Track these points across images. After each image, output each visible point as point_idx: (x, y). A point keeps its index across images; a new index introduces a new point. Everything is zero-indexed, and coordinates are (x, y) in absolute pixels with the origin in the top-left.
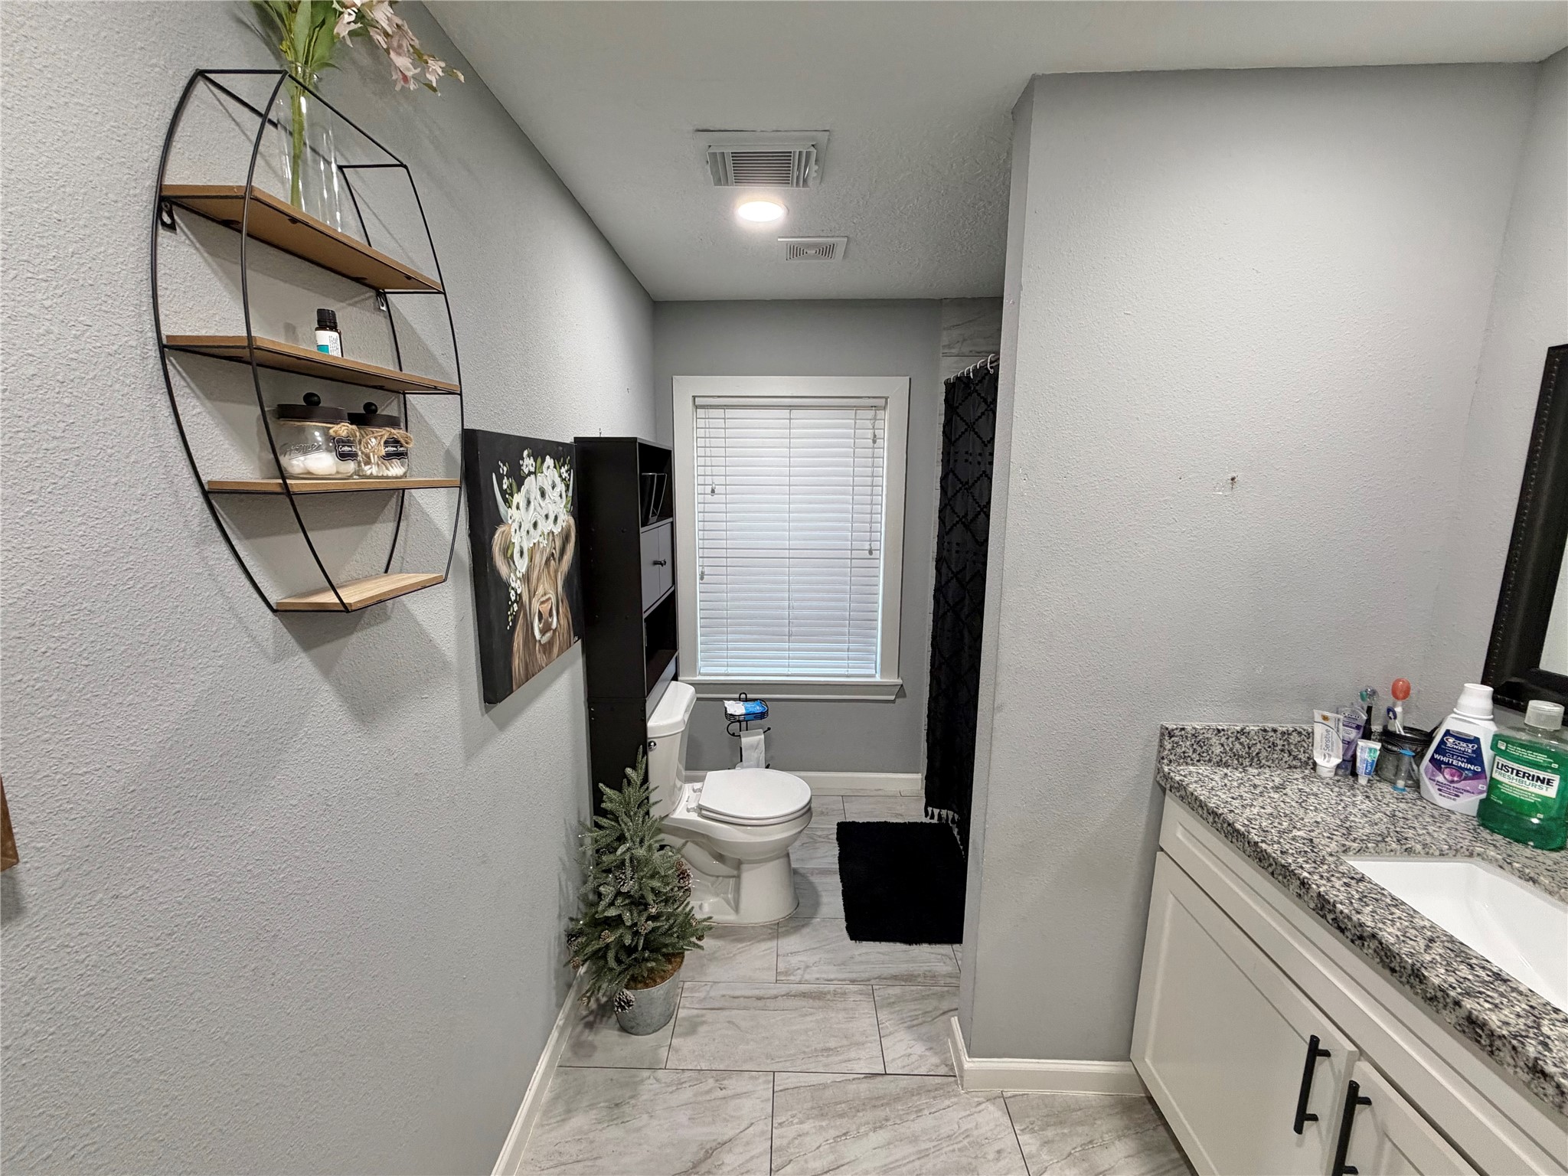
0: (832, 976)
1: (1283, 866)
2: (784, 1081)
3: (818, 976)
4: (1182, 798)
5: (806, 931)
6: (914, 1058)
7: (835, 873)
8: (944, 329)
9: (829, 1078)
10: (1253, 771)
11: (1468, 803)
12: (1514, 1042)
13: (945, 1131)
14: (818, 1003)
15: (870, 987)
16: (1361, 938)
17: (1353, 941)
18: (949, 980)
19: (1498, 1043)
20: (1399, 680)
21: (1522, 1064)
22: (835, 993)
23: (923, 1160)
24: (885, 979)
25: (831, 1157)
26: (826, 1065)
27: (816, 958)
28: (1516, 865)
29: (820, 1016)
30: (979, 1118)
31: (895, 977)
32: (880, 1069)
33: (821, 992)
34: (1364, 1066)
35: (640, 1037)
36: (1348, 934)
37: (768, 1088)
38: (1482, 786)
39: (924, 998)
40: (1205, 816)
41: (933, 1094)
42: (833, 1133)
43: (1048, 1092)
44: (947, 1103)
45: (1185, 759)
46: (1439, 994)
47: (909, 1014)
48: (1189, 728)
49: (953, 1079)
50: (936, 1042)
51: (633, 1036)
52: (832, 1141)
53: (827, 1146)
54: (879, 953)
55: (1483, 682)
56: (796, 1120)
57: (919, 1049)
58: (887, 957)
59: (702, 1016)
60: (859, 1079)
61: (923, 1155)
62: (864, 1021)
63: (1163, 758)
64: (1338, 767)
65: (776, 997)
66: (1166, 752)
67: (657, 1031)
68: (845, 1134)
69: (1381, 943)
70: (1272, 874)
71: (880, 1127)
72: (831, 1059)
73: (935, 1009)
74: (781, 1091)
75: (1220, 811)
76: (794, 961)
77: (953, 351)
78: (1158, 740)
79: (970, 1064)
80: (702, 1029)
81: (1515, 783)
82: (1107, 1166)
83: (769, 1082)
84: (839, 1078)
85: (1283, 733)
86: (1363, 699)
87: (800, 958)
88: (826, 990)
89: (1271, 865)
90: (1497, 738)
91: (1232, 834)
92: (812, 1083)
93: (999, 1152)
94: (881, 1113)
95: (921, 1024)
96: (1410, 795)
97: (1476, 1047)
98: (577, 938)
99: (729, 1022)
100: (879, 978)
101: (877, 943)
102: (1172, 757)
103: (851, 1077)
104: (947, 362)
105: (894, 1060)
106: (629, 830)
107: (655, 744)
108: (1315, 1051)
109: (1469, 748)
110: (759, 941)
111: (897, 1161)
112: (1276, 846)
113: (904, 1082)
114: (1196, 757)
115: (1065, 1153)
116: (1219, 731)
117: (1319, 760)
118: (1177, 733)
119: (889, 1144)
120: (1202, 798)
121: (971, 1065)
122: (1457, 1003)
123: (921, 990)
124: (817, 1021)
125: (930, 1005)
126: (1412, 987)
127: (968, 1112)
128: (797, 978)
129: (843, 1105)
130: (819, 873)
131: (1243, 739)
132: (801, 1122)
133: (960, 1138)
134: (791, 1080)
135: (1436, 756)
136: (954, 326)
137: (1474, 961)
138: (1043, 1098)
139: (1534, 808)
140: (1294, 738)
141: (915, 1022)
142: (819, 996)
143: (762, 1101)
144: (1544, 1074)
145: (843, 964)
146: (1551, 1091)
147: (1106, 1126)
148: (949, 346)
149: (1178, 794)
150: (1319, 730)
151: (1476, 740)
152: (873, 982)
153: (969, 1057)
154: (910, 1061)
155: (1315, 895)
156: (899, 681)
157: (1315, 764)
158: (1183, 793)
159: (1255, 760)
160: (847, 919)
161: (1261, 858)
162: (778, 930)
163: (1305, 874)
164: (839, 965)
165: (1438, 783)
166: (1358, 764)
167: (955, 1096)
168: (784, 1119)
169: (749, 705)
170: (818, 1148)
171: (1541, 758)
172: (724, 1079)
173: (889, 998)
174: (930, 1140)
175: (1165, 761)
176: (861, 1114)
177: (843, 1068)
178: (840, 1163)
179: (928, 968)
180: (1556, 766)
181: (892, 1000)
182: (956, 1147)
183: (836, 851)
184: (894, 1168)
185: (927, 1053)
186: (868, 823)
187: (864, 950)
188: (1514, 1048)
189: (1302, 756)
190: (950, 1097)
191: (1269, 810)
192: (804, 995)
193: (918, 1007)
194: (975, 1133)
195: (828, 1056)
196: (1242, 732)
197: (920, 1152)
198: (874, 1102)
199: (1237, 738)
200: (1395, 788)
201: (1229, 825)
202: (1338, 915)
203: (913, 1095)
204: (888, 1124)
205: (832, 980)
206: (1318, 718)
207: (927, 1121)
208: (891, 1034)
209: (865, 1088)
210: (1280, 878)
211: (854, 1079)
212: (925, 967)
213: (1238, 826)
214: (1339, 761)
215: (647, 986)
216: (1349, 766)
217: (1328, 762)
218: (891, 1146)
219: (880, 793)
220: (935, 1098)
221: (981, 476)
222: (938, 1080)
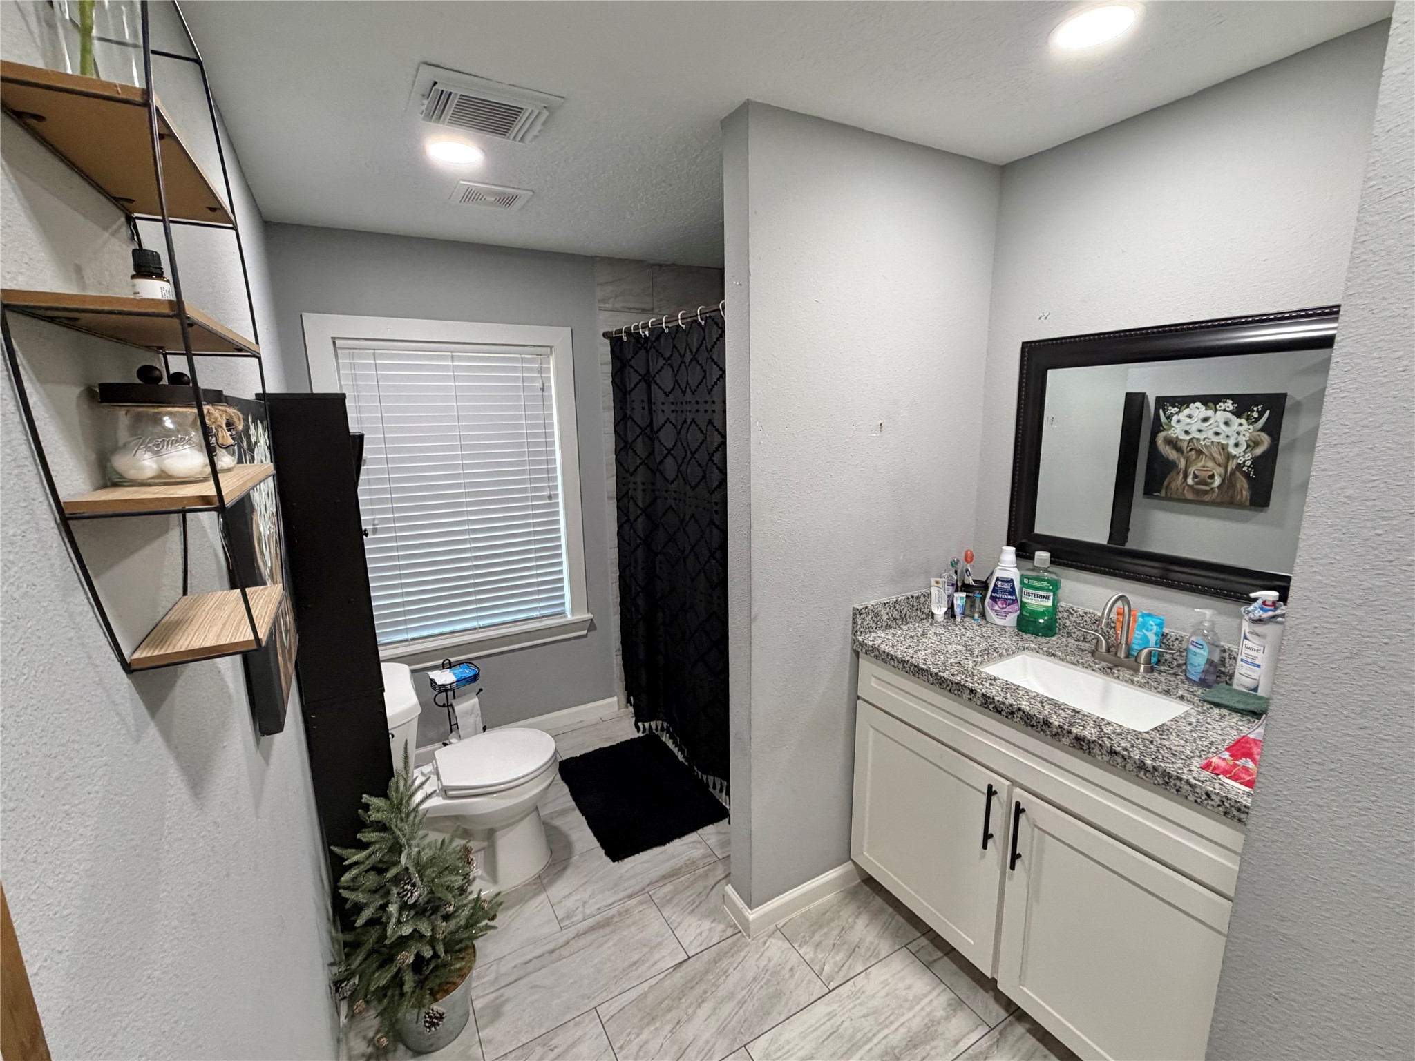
0: (610, 901)
1: (957, 684)
2: (606, 1011)
3: (598, 906)
4: (876, 657)
5: (569, 872)
6: (704, 935)
7: (574, 810)
8: (598, 285)
9: (646, 986)
10: (904, 627)
11: (1011, 620)
12: (1100, 742)
13: (750, 976)
14: (608, 930)
15: (647, 895)
16: (1012, 713)
17: (1007, 717)
18: (706, 860)
19: (1092, 745)
20: (967, 551)
21: (1105, 752)
22: (620, 914)
23: (744, 1008)
24: (657, 881)
25: (675, 1048)
26: (639, 977)
27: (589, 891)
28: (1045, 649)
29: (615, 939)
30: (767, 954)
31: (664, 877)
32: (683, 956)
33: (608, 919)
34: (1017, 790)
35: (443, 1050)
36: (1003, 713)
37: (597, 1024)
38: (1016, 607)
39: (692, 883)
40: (896, 665)
41: (730, 954)
42: (668, 1027)
43: (805, 909)
44: (743, 954)
45: (869, 629)
46: (1059, 730)
47: (688, 901)
48: (869, 606)
49: (739, 934)
50: (714, 914)
51: (434, 1054)
52: (670, 1035)
53: (668, 1041)
54: (643, 863)
55: (1008, 544)
56: (633, 1036)
57: (706, 924)
58: (650, 864)
59: (502, 995)
60: (670, 973)
61: (742, 1003)
62: (654, 923)
63: (857, 632)
64: (946, 613)
65: (567, 943)
66: (859, 627)
67: (458, 1035)
68: (678, 1023)
69: (1024, 712)
70: (950, 691)
71: (703, 1001)
72: (640, 971)
73: (705, 888)
74: (608, 1020)
75: (907, 659)
76: (570, 903)
77: (607, 305)
78: (851, 619)
79: (752, 915)
80: (507, 1008)
81: (1034, 602)
82: (857, 940)
83: (595, 1018)
84: (653, 982)
85: (917, 598)
86: (953, 566)
87: (572, 899)
88: (610, 914)
89: (948, 685)
90: (1023, 577)
91: (917, 672)
92: (633, 998)
93: (792, 969)
94: (698, 991)
95: (700, 904)
96: (983, 622)
97: (1080, 753)
98: (348, 981)
99: (532, 988)
100: (651, 883)
101: (637, 855)
102: (862, 629)
103: (663, 974)
104: (603, 316)
105: (691, 943)
106: (404, 835)
107: (393, 736)
108: (991, 792)
109: (1008, 586)
110: (527, 901)
111: (726, 1020)
112: (947, 672)
113: (706, 956)
114: (874, 626)
115: (831, 946)
116: (885, 604)
117: (935, 611)
118: (863, 611)
119: (715, 1009)
120: (892, 653)
121: (754, 915)
122: (1070, 732)
123: (689, 878)
124: (615, 945)
125: (699, 887)
126: (1044, 732)
127: (760, 954)
128: (580, 917)
129: (666, 1002)
130: (559, 816)
131: (898, 607)
132: (638, 1035)
133: (763, 975)
134: (615, 1006)
135: (993, 595)
136: (607, 283)
137: (1063, 707)
138: (803, 915)
139: (1042, 614)
140: (922, 599)
141: (695, 905)
142: (607, 923)
143: (596, 1038)
144: (1116, 753)
145: (616, 885)
146: (1119, 760)
147: (847, 913)
148: (604, 301)
149: (873, 655)
150: (934, 591)
151: (1012, 581)
152: (647, 890)
153: (751, 910)
154: (703, 938)
155: (980, 696)
156: (590, 616)
157: (933, 614)
158: (877, 653)
159: (904, 619)
160: (603, 846)
161: (941, 683)
162: (541, 882)
163: (971, 685)
164: (613, 888)
165: (996, 611)
166: (955, 609)
167: (746, 946)
168: (622, 1042)
169: (457, 670)
170: (661, 1046)
171: (1044, 584)
172: (551, 1039)
173: (666, 896)
174: (743, 989)
175: (859, 633)
176: (683, 1000)
177: (654, 971)
178: (684, 1048)
179: (686, 858)
180: (1051, 587)
181: (668, 897)
182: (762, 983)
183: (566, 790)
184: (726, 1025)
185: (713, 925)
186: (586, 755)
187: (629, 866)
188: (1100, 745)
189: (926, 611)
190: (743, 949)
191: (929, 651)
192: (593, 929)
193: (691, 892)
194: (771, 964)
195: (636, 969)
196: (897, 602)
197: (739, 1002)
198: (689, 985)
199: (895, 607)
200: (974, 620)
201: (915, 666)
202: (996, 703)
203: (716, 963)
204: (707, 995)
205: (612, 904)
206: (933, 583)
207: (735, 976)
208: (679, 924)
209: (678, 977)
210: (956, 692)
211: (666, 976)
212: (684, 858)
213: (921, 666)
214: (946, 609)
215: (447, 992)
216: (951, 613)
217: (940, 611)
218: (718, 1010)
219: (581, 725)
220: (732, 956)
221: (666, 422)
222: (729, 941)
